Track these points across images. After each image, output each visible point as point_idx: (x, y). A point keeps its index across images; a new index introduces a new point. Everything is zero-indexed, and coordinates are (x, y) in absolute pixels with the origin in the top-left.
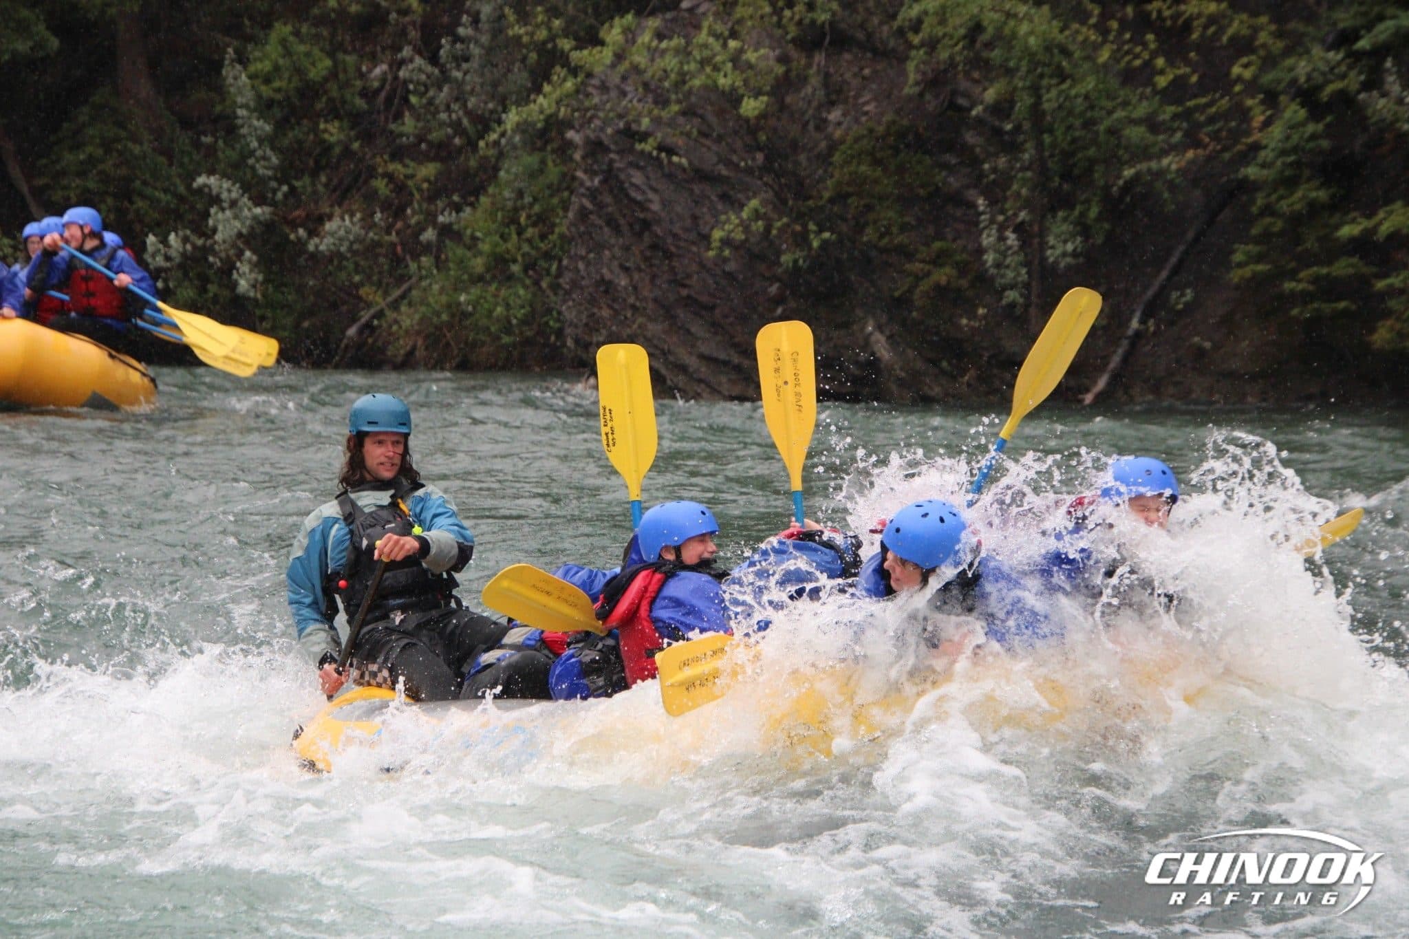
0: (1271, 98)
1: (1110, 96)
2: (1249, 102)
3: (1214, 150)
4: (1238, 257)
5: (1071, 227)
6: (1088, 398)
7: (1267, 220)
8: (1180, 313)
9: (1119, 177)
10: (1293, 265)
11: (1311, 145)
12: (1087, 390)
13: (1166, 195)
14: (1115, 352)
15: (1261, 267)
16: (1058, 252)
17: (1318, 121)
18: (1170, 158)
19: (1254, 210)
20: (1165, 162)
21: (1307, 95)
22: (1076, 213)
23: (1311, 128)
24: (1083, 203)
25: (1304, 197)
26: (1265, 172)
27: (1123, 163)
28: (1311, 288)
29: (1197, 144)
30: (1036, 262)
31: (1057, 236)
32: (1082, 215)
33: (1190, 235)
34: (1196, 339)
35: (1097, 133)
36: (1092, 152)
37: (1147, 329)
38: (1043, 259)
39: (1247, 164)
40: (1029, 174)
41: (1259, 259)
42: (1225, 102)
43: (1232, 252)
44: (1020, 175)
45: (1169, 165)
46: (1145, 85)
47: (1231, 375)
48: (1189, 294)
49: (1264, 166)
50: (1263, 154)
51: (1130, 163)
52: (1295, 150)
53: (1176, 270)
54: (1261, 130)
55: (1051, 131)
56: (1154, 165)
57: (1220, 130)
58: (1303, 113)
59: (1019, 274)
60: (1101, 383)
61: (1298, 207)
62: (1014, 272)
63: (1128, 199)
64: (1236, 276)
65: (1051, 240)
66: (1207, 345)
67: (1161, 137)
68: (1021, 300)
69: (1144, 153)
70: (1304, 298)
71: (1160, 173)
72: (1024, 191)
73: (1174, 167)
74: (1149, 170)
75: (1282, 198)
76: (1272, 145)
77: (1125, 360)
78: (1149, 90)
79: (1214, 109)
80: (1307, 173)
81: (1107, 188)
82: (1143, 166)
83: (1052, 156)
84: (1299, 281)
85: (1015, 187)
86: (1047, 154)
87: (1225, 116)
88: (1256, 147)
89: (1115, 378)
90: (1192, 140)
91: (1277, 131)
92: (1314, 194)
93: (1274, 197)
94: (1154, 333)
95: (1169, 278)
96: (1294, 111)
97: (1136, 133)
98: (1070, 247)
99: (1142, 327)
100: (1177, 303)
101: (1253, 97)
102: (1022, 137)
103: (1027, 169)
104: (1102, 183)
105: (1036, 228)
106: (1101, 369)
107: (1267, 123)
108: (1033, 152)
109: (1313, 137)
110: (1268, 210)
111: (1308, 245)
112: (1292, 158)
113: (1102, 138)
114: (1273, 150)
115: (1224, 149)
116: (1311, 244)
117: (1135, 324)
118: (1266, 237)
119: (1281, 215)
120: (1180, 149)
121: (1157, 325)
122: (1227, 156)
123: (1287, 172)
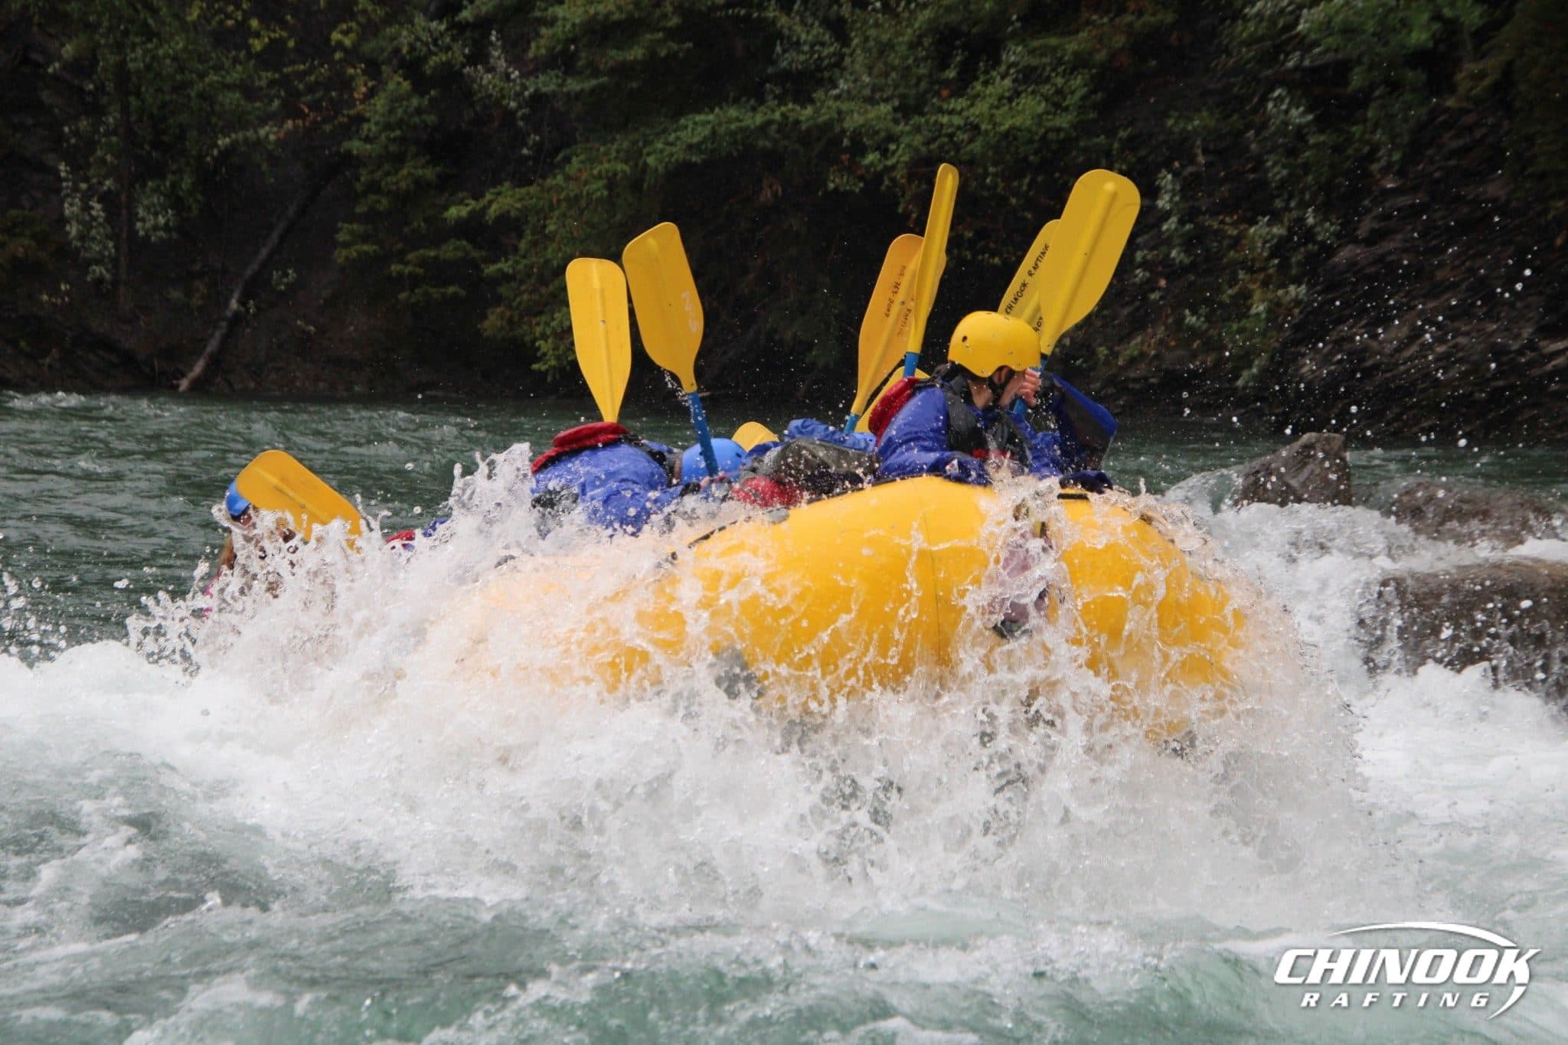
0: (373, 69)
1: (202, 59)
2: (351, 72)
3: (315, 122)
4: (342, 237)
5: (162, 199)
6: (184, 384)
7: (372, 197)
8: (282, 295)
9: (216, 145)
10: (399, 246)
11: (416, 119)
12: (183, 375)
13: (265, 167)
14: (212, 336)
15: (365, 248)
16: (149, 225)
17: (422, 95)
18: (267, 128)
19: (359, 187)
20: (262, 132)
21: (410, 67)
22: (168, 184)
23: (415, 102)
24: (174, 173)
25: (410, 174)
26: (368, 147)
27: (216, 132)
28: (420, 271)
29: (297, 114)
30: (124, 235)
31: (148, 208)
32: (174, 185)
33: (292, 211)
34: (299, 323)
35: (189, 97)
36: (184, 118)
37: (247, 310)
38: (133, 232)
39: (350, 139)
40: (114, 139)
41: (365, 239)
42: (324, 71)
43: (338, 231)
44: (103, 140)
45: (267, 136)
46: (239, 48)
47: (335, 363)
48: (291, 275)
49: (367, 139)
50: (365, 126)
51: (226, 130)
52: (400, 123)
53: (278, 248)
54: (362, 102)
55: (138, 95)
56: (250, 134)
57: (320, 101)
58: (406, 86)
59: (106, 247)
60: (198, 369)
61: (403, 185)
62: (101, 245)
63: (224, 169)
64: (340, 256)
65: (141, 212)
66: (311, 329)
67: (258, 104)
68: (108, 276)
69: (239, 122)
70: (414, 281)
71: (259, 143)
72: (109, 158)
73: (272, 137)
74: (246, 139)
75: (388, 174)
76: (377, 118)
77: (223, 344)
78: (242, 54)
79: (312, 78)
81: (200, 157)
82: (238, 136)
83: (140, 120)
84: (406, 263)
85: (99, 153)
86: (133, 118)
87: (325, 85)
88: (361, 119)
89: (213, 364)
90: (290, 110)
91: (380, 103)
92: (420, 172)
93: (379, 173)
94: (255, 315)
95: (271, 255)
96: (397, 83)
97: (230, 100)
98: (161, 220)
99: (242, 309)
100: (278, 284)
101: (354, 66)
102: (105, 100)
103: (114, 133)
104: (194, 153)
105: (123, 198)
106: (197, 353)
107: (370, 95)
108: (118, 115)
109: (419, 111)
110: (374, 187)
111: (416, 224)
112: (398, 133)
113: (194, 103)
114: (377, 124)
115: (325, 121)
116: (419, 223)
117: (234, 304)
118: (372, 216)
119: (389, 192)
120: (278, 118)
121: (258, 307)
122: (328, 128)
123: (393, 148)
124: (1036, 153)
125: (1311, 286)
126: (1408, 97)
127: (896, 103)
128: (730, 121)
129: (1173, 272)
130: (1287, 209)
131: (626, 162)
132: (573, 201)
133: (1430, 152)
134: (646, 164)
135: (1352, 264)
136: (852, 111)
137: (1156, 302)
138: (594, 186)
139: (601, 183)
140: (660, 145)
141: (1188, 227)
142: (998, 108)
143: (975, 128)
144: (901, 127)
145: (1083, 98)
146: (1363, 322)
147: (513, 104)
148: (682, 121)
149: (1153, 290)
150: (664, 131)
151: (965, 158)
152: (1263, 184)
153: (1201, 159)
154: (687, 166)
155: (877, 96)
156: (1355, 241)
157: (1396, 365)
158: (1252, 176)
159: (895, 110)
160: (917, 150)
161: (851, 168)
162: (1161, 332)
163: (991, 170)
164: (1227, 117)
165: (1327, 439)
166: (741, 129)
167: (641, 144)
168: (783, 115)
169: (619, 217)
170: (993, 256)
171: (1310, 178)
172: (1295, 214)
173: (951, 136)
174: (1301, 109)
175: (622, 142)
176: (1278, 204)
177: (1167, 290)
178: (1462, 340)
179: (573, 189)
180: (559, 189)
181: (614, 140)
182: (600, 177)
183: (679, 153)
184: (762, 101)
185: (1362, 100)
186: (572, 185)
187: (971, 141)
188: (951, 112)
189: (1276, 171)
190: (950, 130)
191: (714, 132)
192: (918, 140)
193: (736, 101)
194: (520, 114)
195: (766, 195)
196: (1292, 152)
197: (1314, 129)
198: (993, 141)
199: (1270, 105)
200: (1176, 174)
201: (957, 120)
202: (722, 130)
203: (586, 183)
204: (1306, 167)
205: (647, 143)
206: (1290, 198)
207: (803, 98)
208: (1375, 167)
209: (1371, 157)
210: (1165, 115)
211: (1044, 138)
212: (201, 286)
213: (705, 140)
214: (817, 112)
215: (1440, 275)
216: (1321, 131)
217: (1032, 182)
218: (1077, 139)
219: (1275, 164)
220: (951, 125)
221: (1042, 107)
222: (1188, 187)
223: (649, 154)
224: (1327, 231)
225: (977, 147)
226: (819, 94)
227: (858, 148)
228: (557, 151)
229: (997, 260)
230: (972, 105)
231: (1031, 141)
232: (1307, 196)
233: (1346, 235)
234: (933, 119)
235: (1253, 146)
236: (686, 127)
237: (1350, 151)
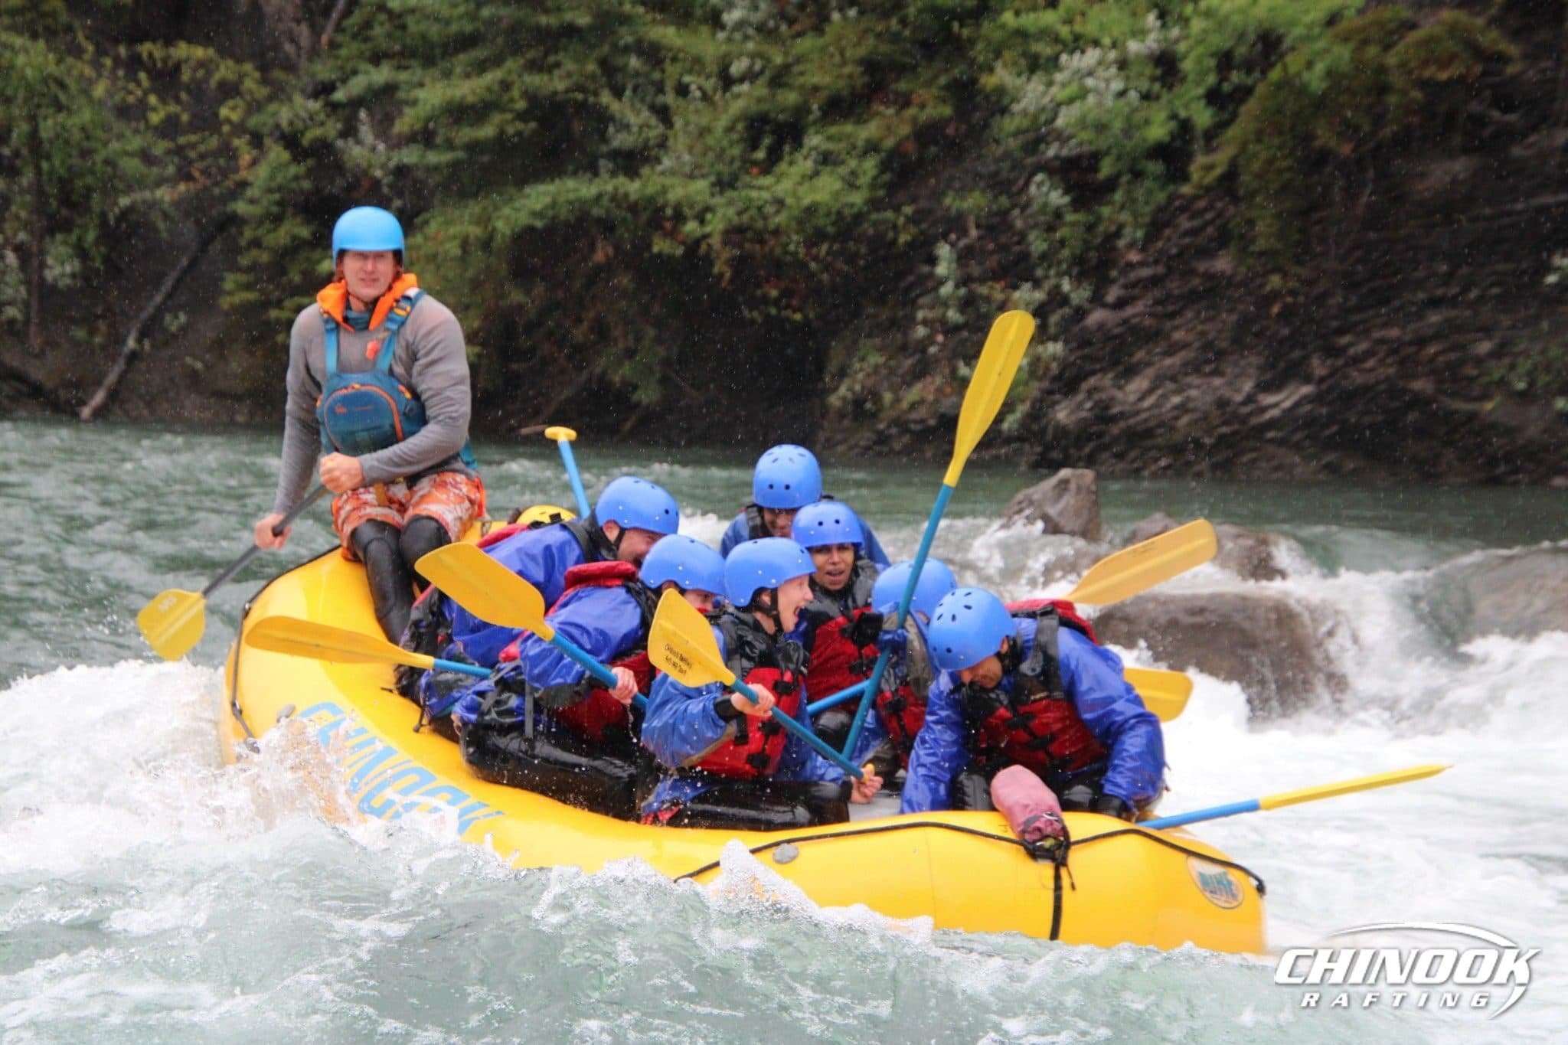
0: (257, 140)
1: (106, 128)
2: (236, 142)
3: (205, 185)
4: (228, 285)
5: (69, 250)
6: (86, 412)
7: (254, 252)
8: (174, 336)
9: (116, 204)
10: (278, 294)
11: (294, 185)
12: (85, 404)
13: (161, 224)
14: (111, 370)
15: (249, 296)
16: (57, 272)
17: (300, 164)
18: (163, 190)
19: (243, 243)
20: (158, 193)
21: (290, 140)
22: (74, 236)
23: (293, 170)
24: (80, 227)
25: (288, 233)
26: (252, 208)
27: (117, 192)
29: (189, 178)
30: (35, 281)
31: (56, 257)
32: (80, 238)
33: (185, 261)
34: (189, 360)
35: (94, 162)
36: (89, 180)
37: (143, 348)
38: (42, 279)
39: (236, 200)
40: (28, 198)
41: (248, 287)
42: (214, 142)
43: (222, 279)
44: (19, 198)
45: (163, 196)
46: (138, 120)
47: (220, 394)
48: (183, 318)
49: (252, 201)
50: (250, 191)
51: (129, 189)
52: (280, 189)
53: (170, 296)
54: (248, 168)
55: (49, 158)
56: (147, 195)
57: (209, 167)
58: (286, 156)
59: (18, 292)
60: (99, 398)
61: (282, 241)
62: (14, 289)
63: (124, 225)
64: (225, 303)
65: (50, 261)
66: (199, 365)
67: (155, 170)
68: (20, 317)
69: (141, 183)
71: (153, 204)
72: (23, 214)
73: (167, 198)
74: (144, 202)
75: (269, 232)
76: (259, 183)
77: (122, 378)
78: (142, 125)
79: (202, 148)
80: (290, 211)
81: (103, 215)
82: (137, 196)
83: (50, 181)
84: (284, 310)
85: (14, 209)
86: (45, 179)
87: (216, 154)
88: (243, 185)
89: (113, 395)
90: (184, 174)
91: (263, 171)
92: (297, 231)
93: (260, 232)
94: (149, 353)
95: (164, 303)
96: (278, 153)
97: (132, 166)
98: (68, 268)
99: (138, 346)
100: (172, 326)
101: (239, 137)
102: (20, 162)
103: (26, 192)
104: (99, 210)
105: (35, 249)
106: (98, 383)
107: (254, 163)
108: (31, 176)
109: (296, 178)
110: (256, 243)
111: (291, 275)
112: (277, 196)
113: (99, 167)
114: (259, 188)
115: (216, 184)
118: (254, 268)
119: (268, 248)
120: (173, 181)
121: (153, 346)
122: (216, 191)
123: (275, 209)
124: (834, 224)
125: (1066, 342)
126: (1149, 183)
127: (713, 178)
128: (568, 191)
129: (950, 330)
130: (1047, 277)
131: (478, 223)
132: (432, 258)
133: (1167, 232)
134: (494, 229)
135: (1101, 326)
136: (673, 186)
137: (935, 355)
138: (448, 246)
139: (457, 242)
140: (506, 211)
141: (962, 291)
142: (800, 184)
143: (780, 203)
144: (718, 200)
145: (875, 178)
146: (1110, 375)
147: (378, 173)
148: (528, 190)
149: (933, 343)
150: (511, 199)
151: (771, 226)
152: (1025, 256)
153: (974, 233)
154: (530, 230)
155: (696, 172)
156: (1104, 306)
157: (1137, 413)
158: (1017, 249)
159: (713, 185)
160: (730, 221)
161: (672, 234)
162: (938, 380)
163: (795, 237)
164: (996, 197)
165: (1082, 476)
166: (579, 200)
167: (491, 209)
168: (616, 189)
169: (470, 273)
170: (794, 311)
171: (1066, 253)
172: (1052, 281)
173: (760, 209)
174: (1060, 191)
175: (475, 208)
176: (1039, 272)
177: (944, 345)
178: (1193, 393)
179: (429, 248)
180: (419, 247)
181: (466, 207)
182: (455, 237)
183: (523, 219)
184: (596, 174)
185: (1111, 184)
186: (430, 244)
187: (778, 212)
188: (760, 188)
189: (1037, 245)
190: (760, 203)
191: (554, 204)
192: (731, 212)
193: (575, 173)
194: (385, 181)
195: (599, 256)
196: (1050, 228)
197: (1070, 209)
198: (796, 212)
199: (1033, 189)
200: (953, 245)
201: (765, 195)
202: (561, 199)
203: (442, 243)
204: (1062, 243)
205: (496, 208)
206: (1050, 267)
207: (632, 173)
208: (1121, 243)
209: (1118, 234)
210: (944, 194)
211: (839, 213)
212: (102, 326)
213: (546, 208)
214: (644, 186)
215: (1178, 336)
216: (1076, 211)
217: (830, 247)
218: (869, 212)
219: (1037, 238)
220: (759, 199)
221: (838, 185)
222: (963, 257)
223: (499, 218)
224: (1080, 295)
225: (781, 219)
226: (645, 171)
227: (679, 217)
228: (417, 214)
229: (798, 317)
230: (778, 181)
231: (828, 214)
232: (1064, 266)
233: (1097, 300)
234: (744, 193)
235: (1019, 224)
236: (528, 196)
237: (1101, 229)
